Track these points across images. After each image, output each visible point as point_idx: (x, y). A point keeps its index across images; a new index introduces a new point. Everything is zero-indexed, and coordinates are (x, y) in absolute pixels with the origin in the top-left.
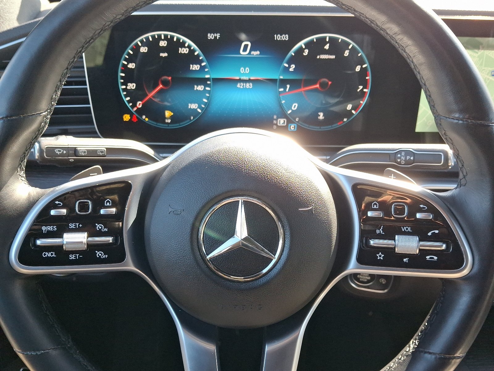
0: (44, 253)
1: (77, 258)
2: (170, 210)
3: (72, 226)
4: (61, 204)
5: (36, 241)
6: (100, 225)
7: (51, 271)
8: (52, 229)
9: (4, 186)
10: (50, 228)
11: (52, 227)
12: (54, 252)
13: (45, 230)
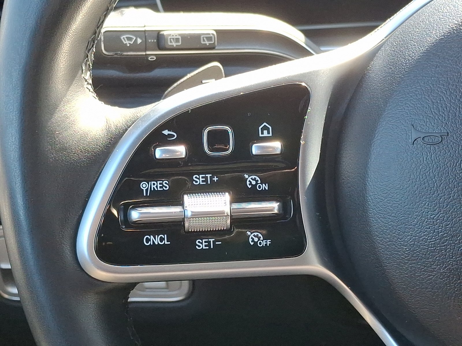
0: (147, 238)
1: (212, 247)
2: (414, 136)
3: (199, 180)
4: (174, 136)
5: (130, 214)
6: (253, 177)
7: (161, 276)
8: (160, 187)
9: (61, 102)
10: (156, 185)
11: (160, 184)
12: (166, 236)
13: (147, 190)
